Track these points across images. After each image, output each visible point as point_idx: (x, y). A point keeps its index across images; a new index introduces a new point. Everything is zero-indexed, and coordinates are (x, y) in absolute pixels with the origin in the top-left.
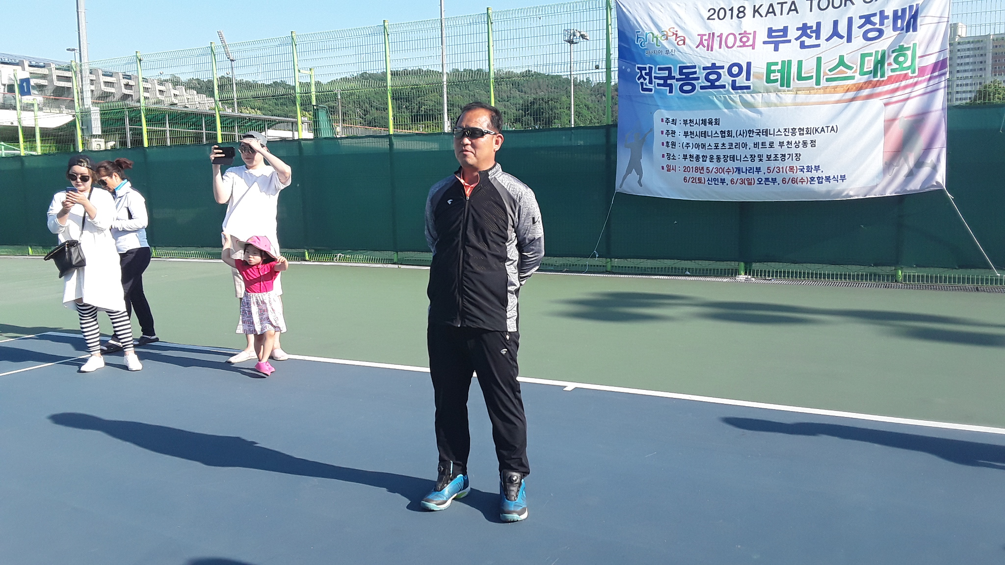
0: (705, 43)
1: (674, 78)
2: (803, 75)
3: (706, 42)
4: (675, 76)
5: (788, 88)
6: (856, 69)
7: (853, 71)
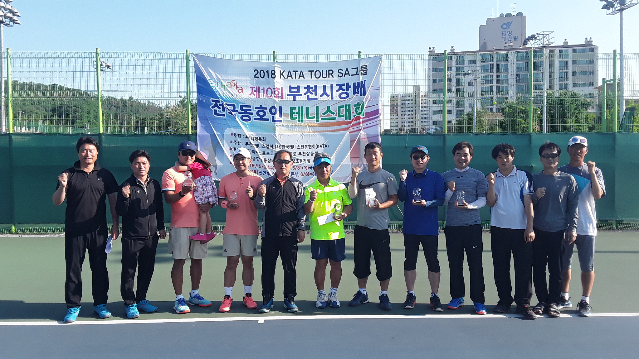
0: (255, 93)
2: (310, 116)
4: (237, 111)
5: (302, 123)
6: (336, 114)
7: (335, 114)
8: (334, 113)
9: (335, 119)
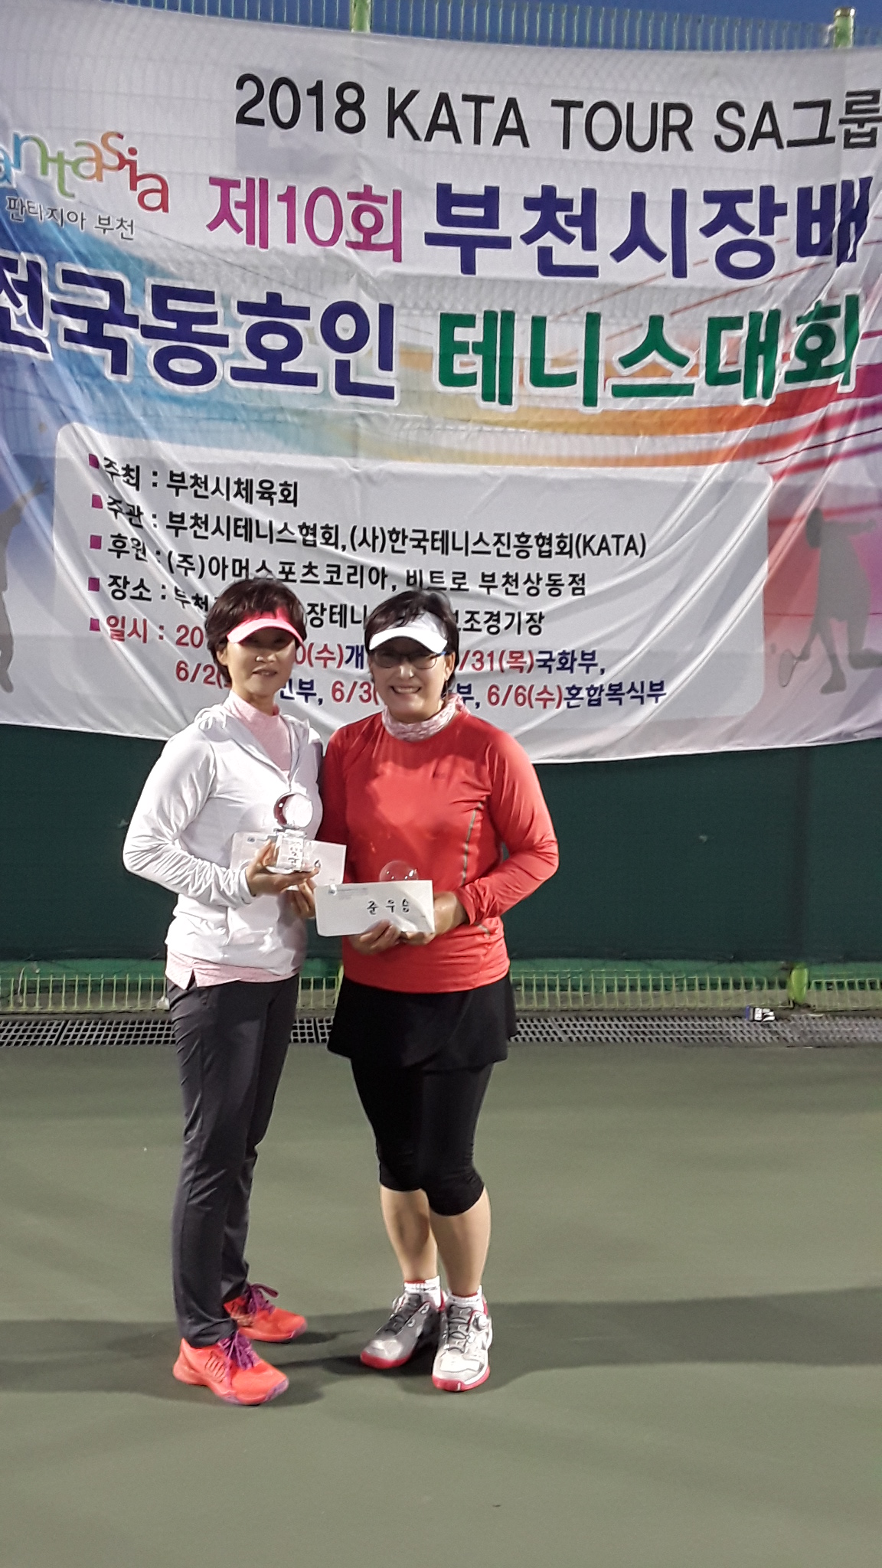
0: (240, 216)
1: (133, 321)
2: (549, 370)
3: (244, 212)
4: (136, 318)
5: (506, 408)
6: (697, 365)
7: (687, 369)
8: (681, 361)
9: (686, 390)
